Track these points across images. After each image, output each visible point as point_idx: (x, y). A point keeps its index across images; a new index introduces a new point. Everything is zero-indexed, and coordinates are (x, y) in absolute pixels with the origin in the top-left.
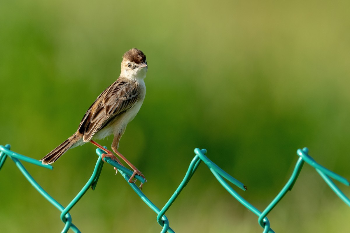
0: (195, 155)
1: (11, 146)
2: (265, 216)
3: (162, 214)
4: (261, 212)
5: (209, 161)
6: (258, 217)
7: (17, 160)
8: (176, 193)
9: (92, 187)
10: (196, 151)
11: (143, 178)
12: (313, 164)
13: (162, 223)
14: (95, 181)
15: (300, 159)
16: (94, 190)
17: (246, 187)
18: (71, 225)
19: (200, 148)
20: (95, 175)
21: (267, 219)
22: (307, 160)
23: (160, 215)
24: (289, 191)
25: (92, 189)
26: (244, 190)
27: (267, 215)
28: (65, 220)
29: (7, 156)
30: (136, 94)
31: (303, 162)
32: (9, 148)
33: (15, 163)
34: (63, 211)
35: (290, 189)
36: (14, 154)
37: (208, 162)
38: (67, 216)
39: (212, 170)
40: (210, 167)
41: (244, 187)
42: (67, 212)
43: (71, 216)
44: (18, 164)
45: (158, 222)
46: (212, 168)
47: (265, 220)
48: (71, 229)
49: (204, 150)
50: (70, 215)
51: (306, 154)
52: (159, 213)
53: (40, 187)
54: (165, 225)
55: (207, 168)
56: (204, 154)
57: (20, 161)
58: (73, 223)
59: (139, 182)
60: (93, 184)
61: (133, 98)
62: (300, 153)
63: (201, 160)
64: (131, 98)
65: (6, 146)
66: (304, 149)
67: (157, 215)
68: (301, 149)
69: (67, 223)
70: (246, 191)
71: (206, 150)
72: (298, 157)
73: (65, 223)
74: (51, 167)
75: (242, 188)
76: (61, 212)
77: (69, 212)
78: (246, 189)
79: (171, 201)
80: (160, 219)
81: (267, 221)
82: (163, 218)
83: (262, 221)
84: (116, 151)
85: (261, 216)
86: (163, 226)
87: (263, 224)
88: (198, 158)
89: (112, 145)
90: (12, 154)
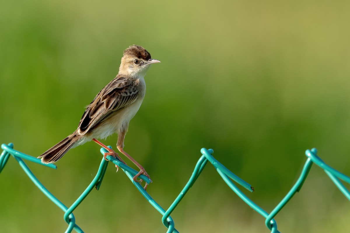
0: (201, 155)
1: (13, 144)
2: (272, 218)
3: (167, 215)
4: (268, 213)
5: (216, 161)
6: (265, 219)
7: (20, 159)
8: (182, 194)
9: (96, 187)
10: (203, 151)
11: (148, 178)
12: (322, 165)
13: (168, 224)
14: (99, 181)
15: (309, 160)
16: (98, 190)
17: (253, 188)
18: (74, 226)
19: (207, 149)
20: (99, 175)
21: (274, 221)
22: (316, 161)
23: (166, 217)
24: (297, 193)
25: (97, 189)
26: (251, 191)
27: (274, 217)
28: (68, 220)
29: (9, 155)
30: (137, 91)
31: (311, 163)
32: (12, 147)
33: (18, 162)
34: (67, 211)
35: (298, 190)
36: (17, 153)
37: (214, 163)
38: (70, 216)
39: (218, 170)
40: (217, 168)
41: (251, 188)
42: (71, 212)
43: (75, 217)
44: (21, 163)
45: (163, 224)
46: (219, 168)
47: (272, 222)
48: (75, 229)
49: (211, 150)
50: (73, 216)
51: (314, 154)
52: (164, 214)
53: (44, 187)
54: (170, 227)
55: (214, 169)
56: (211, 154)
57: (23, 160)
58: (76, 223)
59: (144, 182)
60: (97, 184)
61: (133, 95)
62: (308, 153)
63: (208, 161)
64: (131, 94)
65: (9, 145)
66: (313, 150)
67: (162, 216)
68: (310, 149)
69: (71, 224)
70: (253, 192)
71: (213, 150)
72: (306, 158)
73: (69, 224)
74: (55, 167)
75: (249, 189)
76: (64, 213)
77: (73, 212)
78: (253, 190)
79: (177, 202)
80: (165, 220)
81: (274, 223)
82: (169, 220)
83: (269, 223)
84: (121, 150)
85: (268, 217)
86: (168, 227)
87: (271, 226)
88: (205, 158)
89: (117, 145)
90: (15, 152)
